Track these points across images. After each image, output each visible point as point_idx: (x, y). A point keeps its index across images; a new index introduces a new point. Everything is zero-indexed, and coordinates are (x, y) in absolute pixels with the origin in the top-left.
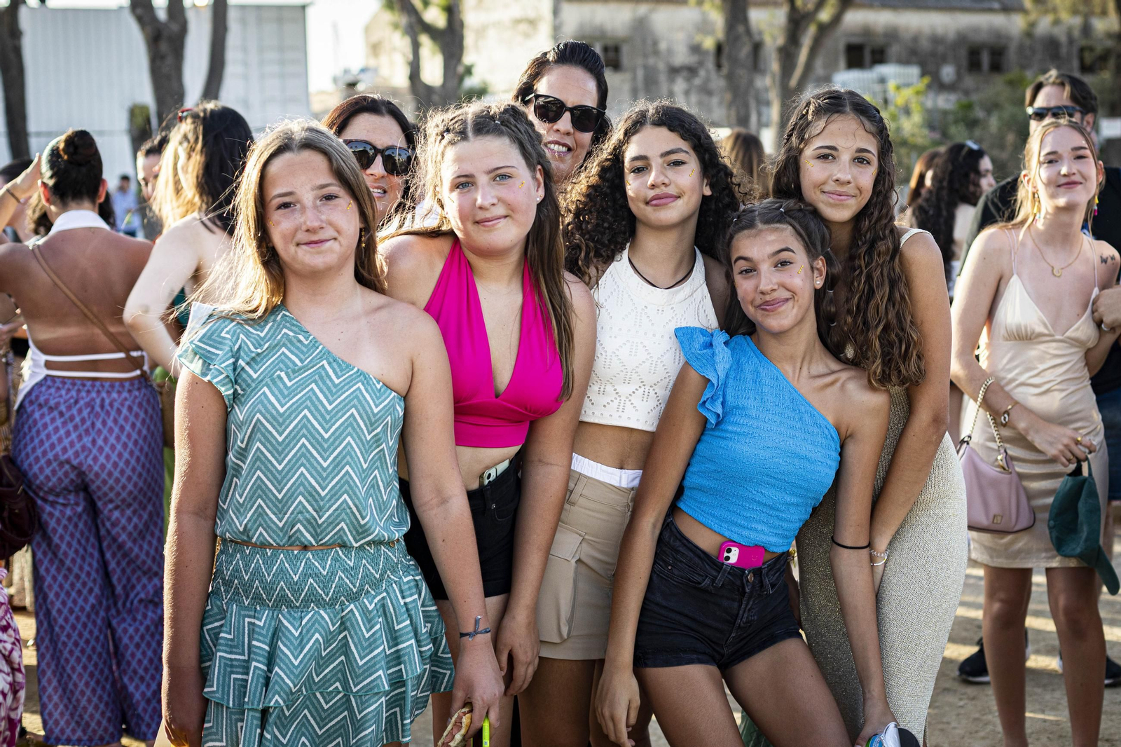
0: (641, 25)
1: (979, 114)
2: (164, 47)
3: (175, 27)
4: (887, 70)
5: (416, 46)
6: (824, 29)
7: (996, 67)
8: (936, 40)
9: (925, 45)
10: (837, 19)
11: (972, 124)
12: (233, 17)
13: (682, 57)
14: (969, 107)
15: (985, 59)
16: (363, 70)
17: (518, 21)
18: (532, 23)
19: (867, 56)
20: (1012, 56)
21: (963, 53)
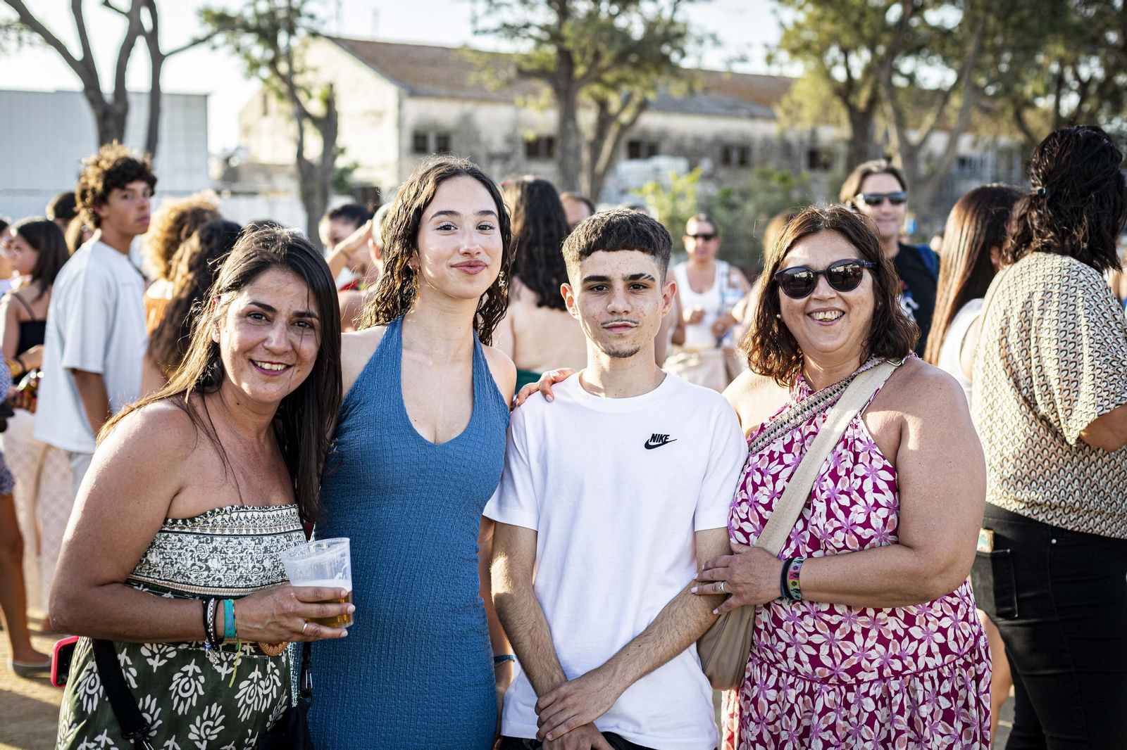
0: (466, 120)
1: (735, 199)
2: (111, 124)
3: (119, 108)
4: (661, 162)
5: (301, 131)
6: (624, 128)
7: (744, 162)
8: (698, 140)
9: (689, 144)
10: (634, 121)
11: (731, 207)
12: (165, 103)
13: (498, 146)
14: (728, 194)
15: (735, 156)
16: (238, 149)
17: (366, 114)
18: (379, 115)
19: (643, 150)
20: (755, 155)
21: (718, 151)
